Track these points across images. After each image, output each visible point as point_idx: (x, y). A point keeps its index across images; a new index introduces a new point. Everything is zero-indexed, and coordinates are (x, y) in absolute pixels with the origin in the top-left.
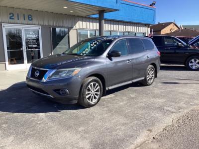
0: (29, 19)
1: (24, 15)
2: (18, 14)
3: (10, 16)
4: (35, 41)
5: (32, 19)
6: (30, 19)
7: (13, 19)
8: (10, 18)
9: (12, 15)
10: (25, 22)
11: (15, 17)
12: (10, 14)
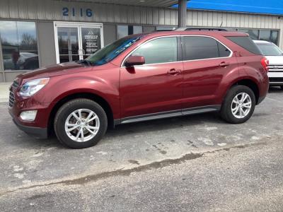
0: (87, 15)
1: (81, 10)
2: (73, 9)
4: (95, 44)
5: (91, 15)
6: (89, 14)
7: (67, 15)
8: (64, 15)
9: (65, 10)
10: (82, 19)
11: (70, 13)
12: (64, 9)
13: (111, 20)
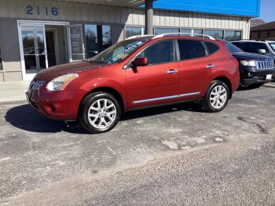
0: (53, 13)
1: (46, 8)
2: (38, 7)
3: (27, 10)
5: (57, 13)
6: (55, 13)
7: (31, 13)
8: (28, 13)
9: (30, 8)
10: (48, 17)
11: (35, 11)
12: (28, 7)
13: (78, 19)
